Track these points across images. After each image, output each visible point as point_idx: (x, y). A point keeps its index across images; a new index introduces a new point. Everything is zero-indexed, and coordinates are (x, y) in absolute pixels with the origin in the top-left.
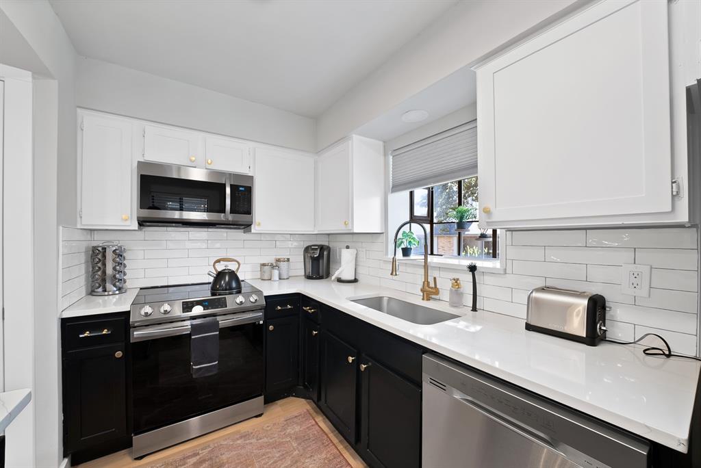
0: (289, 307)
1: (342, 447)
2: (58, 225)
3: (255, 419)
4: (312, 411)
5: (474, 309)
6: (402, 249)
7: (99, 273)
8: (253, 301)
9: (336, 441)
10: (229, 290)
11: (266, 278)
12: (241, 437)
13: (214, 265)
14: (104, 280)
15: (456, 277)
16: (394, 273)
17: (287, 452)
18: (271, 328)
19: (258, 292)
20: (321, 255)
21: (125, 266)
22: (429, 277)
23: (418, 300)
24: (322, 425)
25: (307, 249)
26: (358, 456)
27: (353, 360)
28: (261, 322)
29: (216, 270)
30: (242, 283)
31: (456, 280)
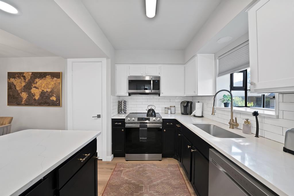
0: (171, 124)
1: (187, 182)
2: (111, 95)
3: (159, 161)
4: (179, 165)
5: (257, 135)
6: (224, 103)
7: (121, 108)
8: (158, 120)
9: (185, 179)
10: (152, 116)
11: (166, 113)
12: (153, 165)
13: (148, 107)
14: (121, 110)
15: (247, 118)
16: (213, 114)
17: (166, 175)
18: (165, 130)
19: (161, 117)
20: (187, 105)
21: (126, 106)
22: (233, 117)
23: (227, 128)
24: (182, 171)
25: (182, 103)
26: (192, 187)
27: (189, 147)
28: (161, 128)
29: (148, 108)
30: (156, 114)
31: (247, 120)
